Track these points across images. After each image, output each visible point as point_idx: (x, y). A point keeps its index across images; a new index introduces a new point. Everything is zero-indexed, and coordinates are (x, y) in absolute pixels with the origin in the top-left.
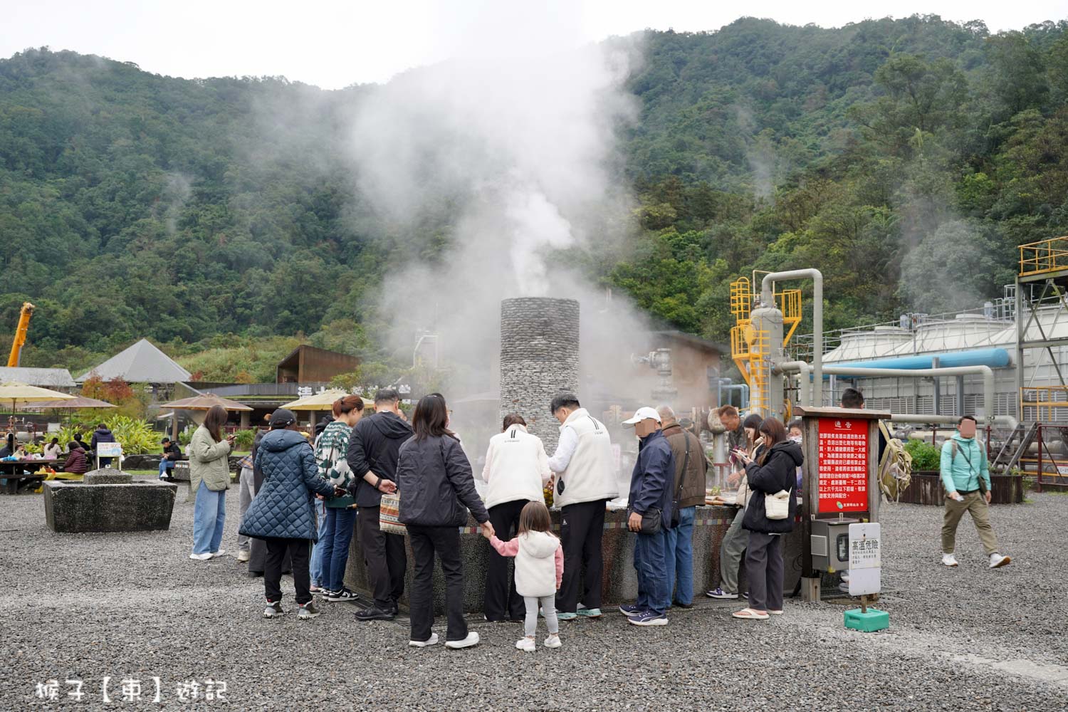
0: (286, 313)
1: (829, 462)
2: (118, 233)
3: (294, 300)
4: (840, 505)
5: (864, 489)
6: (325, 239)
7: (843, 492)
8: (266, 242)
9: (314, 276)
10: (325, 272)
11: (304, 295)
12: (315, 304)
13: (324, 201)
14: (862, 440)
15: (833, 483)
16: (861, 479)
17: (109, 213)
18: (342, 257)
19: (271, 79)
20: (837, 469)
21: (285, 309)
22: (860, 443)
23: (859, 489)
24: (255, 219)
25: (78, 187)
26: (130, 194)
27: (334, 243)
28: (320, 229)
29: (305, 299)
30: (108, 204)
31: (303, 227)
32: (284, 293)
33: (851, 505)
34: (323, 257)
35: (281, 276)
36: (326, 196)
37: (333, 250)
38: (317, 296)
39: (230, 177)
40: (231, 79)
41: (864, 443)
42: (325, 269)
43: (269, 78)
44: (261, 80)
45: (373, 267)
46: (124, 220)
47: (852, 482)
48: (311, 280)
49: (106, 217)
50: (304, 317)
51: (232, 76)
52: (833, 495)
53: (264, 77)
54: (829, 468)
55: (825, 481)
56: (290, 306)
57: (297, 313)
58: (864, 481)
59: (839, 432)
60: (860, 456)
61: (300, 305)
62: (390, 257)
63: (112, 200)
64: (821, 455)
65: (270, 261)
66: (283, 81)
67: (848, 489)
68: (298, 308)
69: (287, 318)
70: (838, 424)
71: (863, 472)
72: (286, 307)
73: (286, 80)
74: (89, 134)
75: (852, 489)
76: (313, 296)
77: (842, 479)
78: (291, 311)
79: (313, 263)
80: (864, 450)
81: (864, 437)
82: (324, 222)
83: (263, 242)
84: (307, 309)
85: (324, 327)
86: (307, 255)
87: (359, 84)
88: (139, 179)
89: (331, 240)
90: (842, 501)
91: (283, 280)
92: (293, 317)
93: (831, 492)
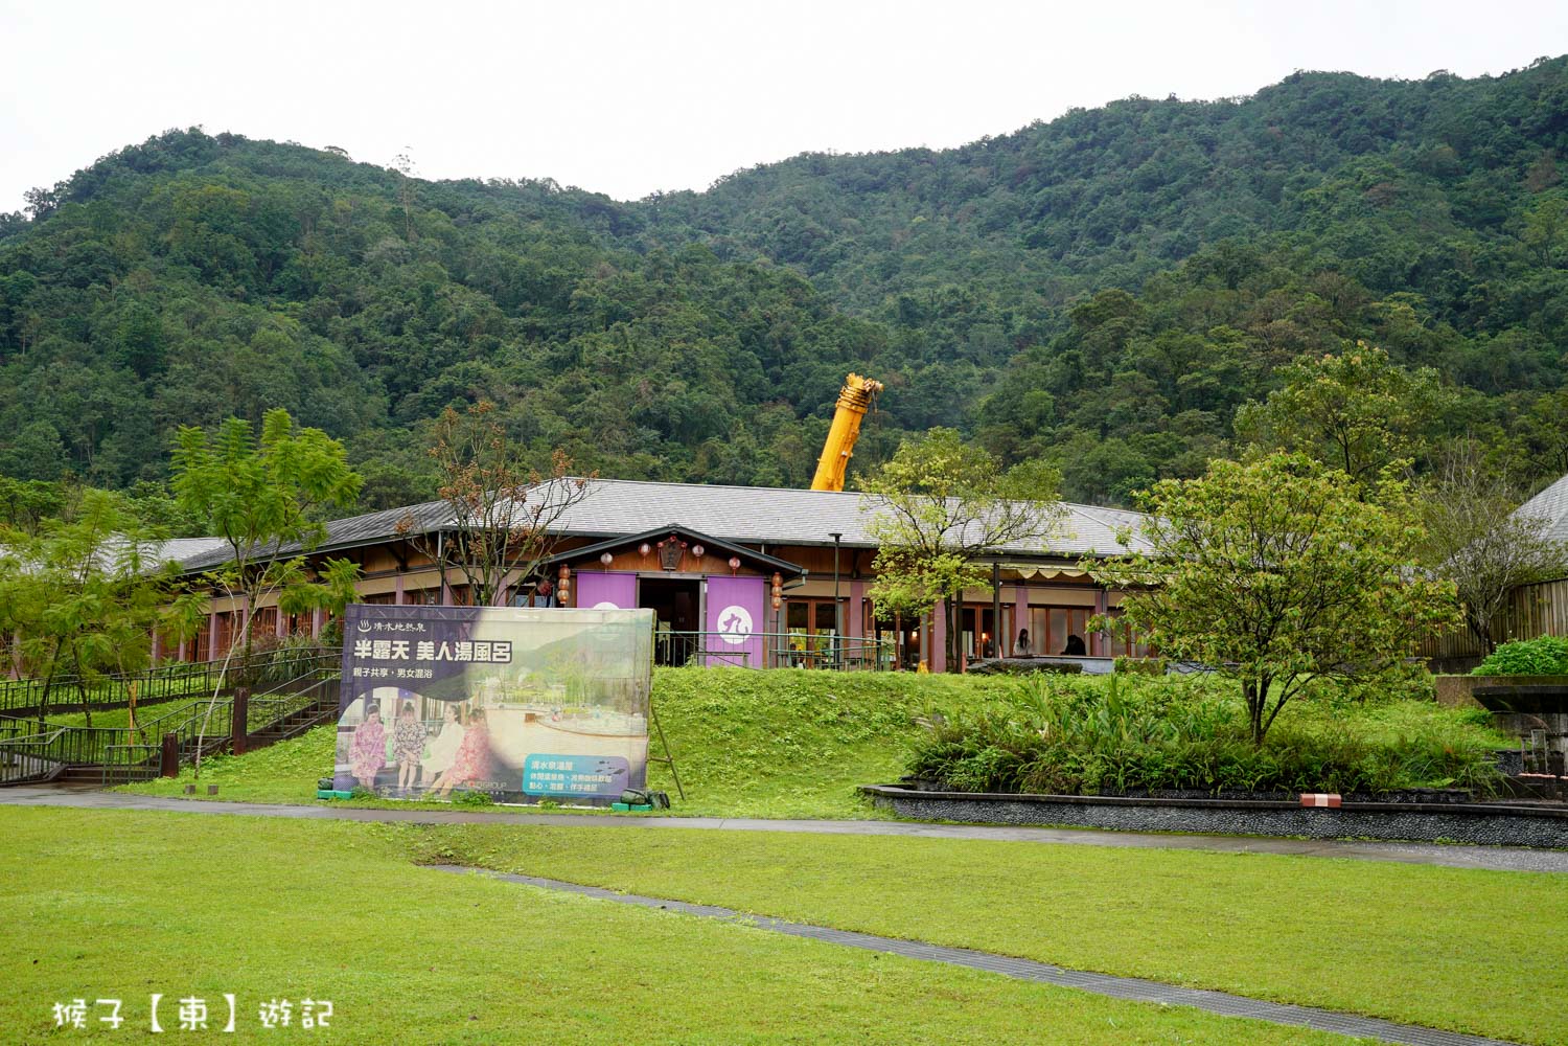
2: (416, 390)
17: (398, 354)
25: (327, 316)
26: (428, 321)
30: (393, 340)
46: (425, 366)
49: (390, 361)
63: (398, 332)
74: (328, 232)
88: (439, 298)
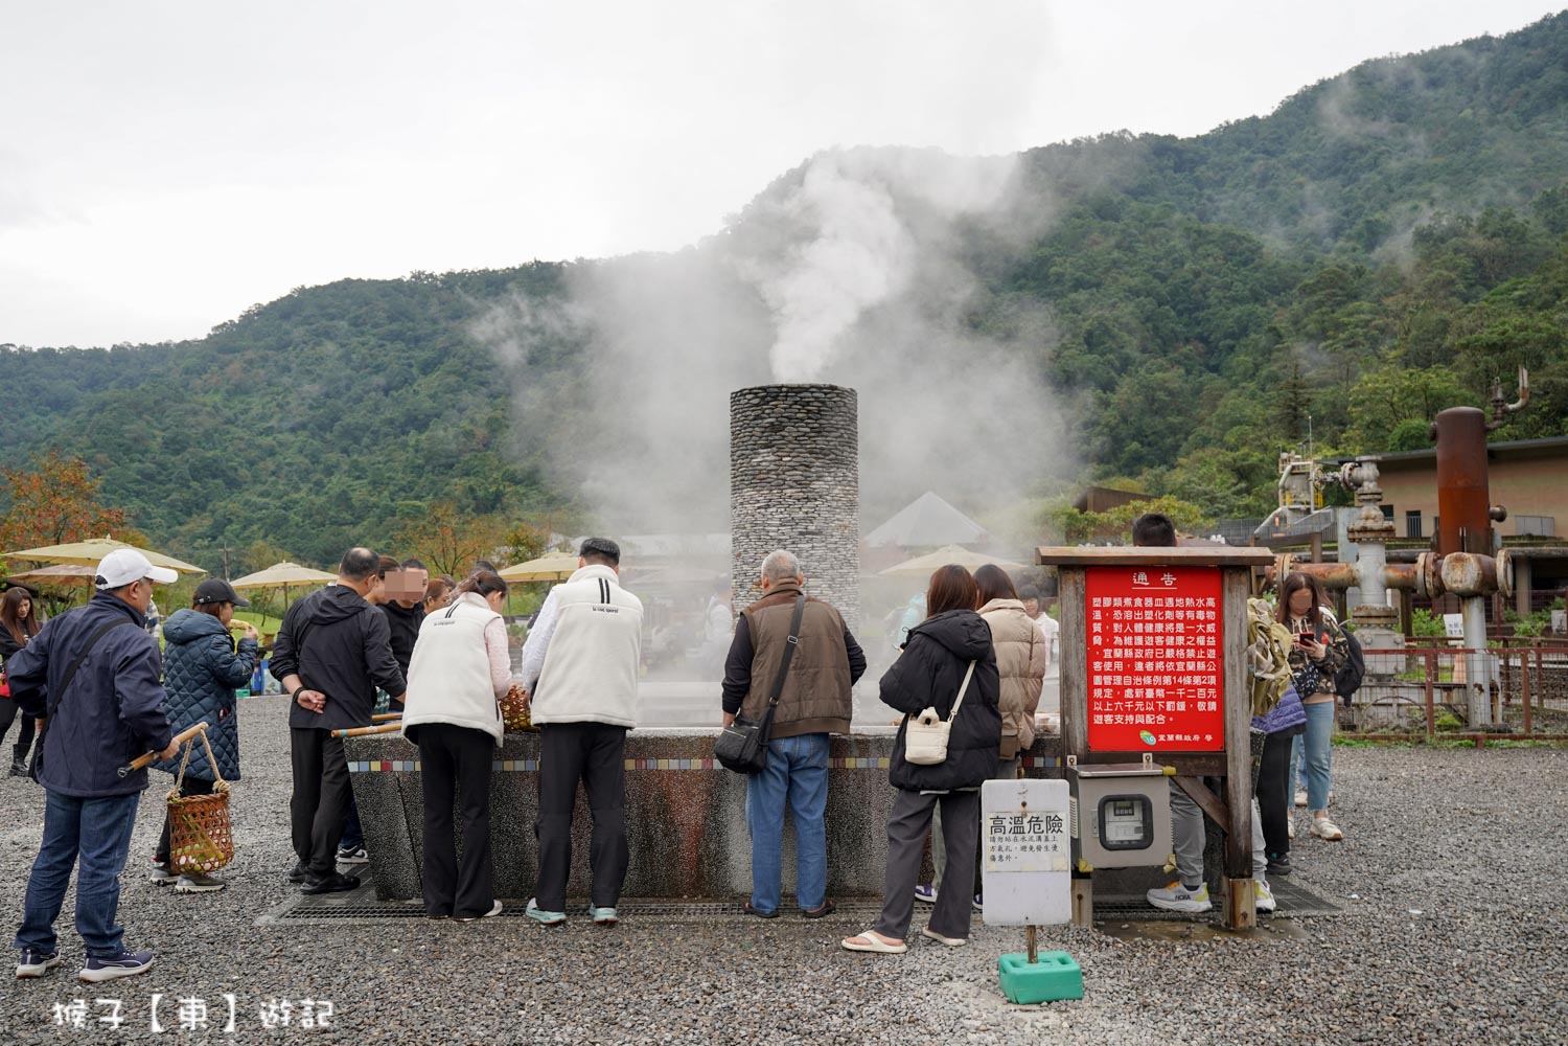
0: (1135, 445)
1: (1118, 653)
3: (1144, 427)
4: (1149, 738)
5: (1213, 706)
6: (1187, 341)
7: (1156, 713)
8: (1105, 354)
9: (1171, 393)
10: (1185, 386)
11: (1158, 419)
12: (1173, 430)
13: (1184, 289)
14: (1205, 609)
15: (1128, 693)
16: (1207, 687)
18: (1212, 362)
19: (1109, 136)
20: (1139, 666)
21: (1133, 440)
22: (1201, 615)
23: (1201, 706)
24: (1091, 325)
27: (1201, 345)
28: (1179, 328)
29: (1158, 423)
31: (1156, 328)
32: (1132, 419)
33: (1179, 737)
34: (1185, 365)
35: (1125, 397)
36: (1186, 282)
37: (1200, 355)
38: (1175, 420)
39: (1057, 274)
40: (1057, 146)
41: (1211, 615)
42: (1186, 381)
43: (1107, 135)
44: (1097, 141)
45: (1251, 372)
47: (1181, 692)
48: (1167, 399)
50: (1160, 449)
51: (1058, 141)
52: (1130, 718)
53: (1101, 136)
54: (1119, 666)
55: (1109, 691)
56: (1139, 436)
57: (1149, 445)
58: (1212, 691)
59: (1143, 595)
60: (1201, 641)
61: (1154, 433)
62: (1273, 357)
64: (1097, 640)
65: (1112, 377)
66: (1127, 136)
67: (1170, 705)
68: (1151, 438)
69: (1136, 452)
70: (1142, 578)
71: (1211, 673)
72: (1134, 438)
73: (1130, 134)
75: (1182, 706)
76: (1170, 419)
77: (1154, 687)
78: (1142, 443)
79: (1168, 375)
80: (1211, 628)
81: (1211, 602)
82: (1185, 318)
83: (1102, 354)
84: (1163, 438)
85: (1182, 460)
86: (1162, 365)
87: (1232, 122)
89: (1196, 342)
90: (1154, 729)
91: (1129, 402)
92: (1145, 450)
93: (1125, 712)
